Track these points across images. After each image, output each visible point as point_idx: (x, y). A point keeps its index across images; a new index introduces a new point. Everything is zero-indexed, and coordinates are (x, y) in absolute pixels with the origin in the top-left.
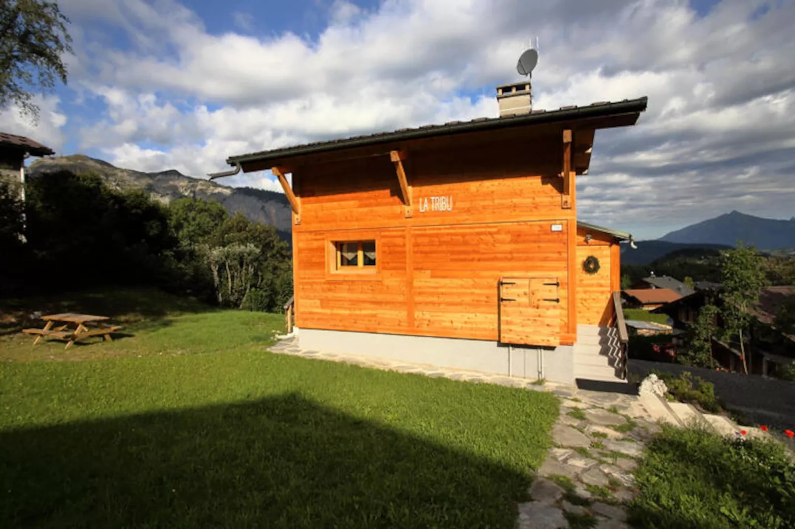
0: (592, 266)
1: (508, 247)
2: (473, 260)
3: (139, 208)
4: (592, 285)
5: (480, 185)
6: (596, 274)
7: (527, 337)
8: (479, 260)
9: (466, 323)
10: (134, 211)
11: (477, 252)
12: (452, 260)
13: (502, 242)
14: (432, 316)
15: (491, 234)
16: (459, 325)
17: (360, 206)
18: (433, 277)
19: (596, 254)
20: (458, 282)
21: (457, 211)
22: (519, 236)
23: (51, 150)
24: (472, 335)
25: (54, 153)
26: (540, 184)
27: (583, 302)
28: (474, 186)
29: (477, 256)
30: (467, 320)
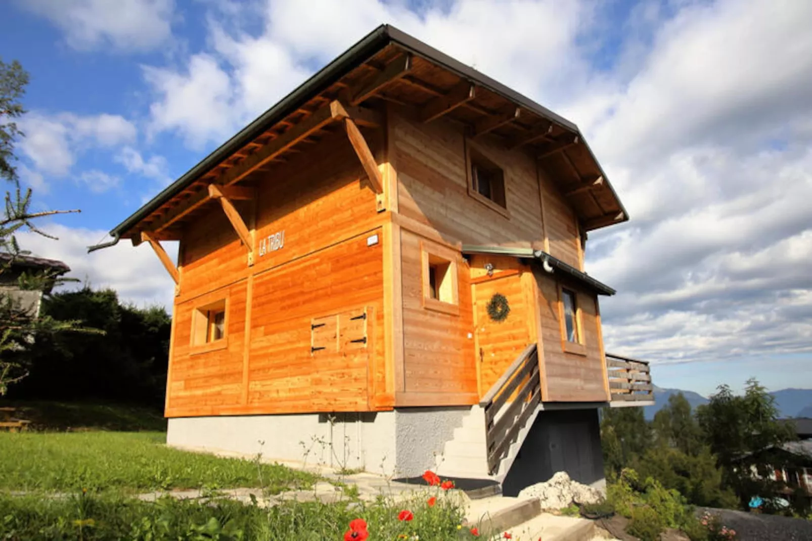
0: (499, 309)
1: (328, 280)
2: (297, 304)
3: (156, 326)
4: (501, 339)
5: (307, 209)
6: (506, 321)
7: (335, 400)
8: (304, 303)
9: (290, 390)
10: (151, 329)
11: (302, 293)
12: (283, 308)
13: (323, 275)
14: (263, 386)
15: (314, 265)
16: (282, 395)
17: (220, 263)
18: (266, 334)
19: (502, 290)
20: (286, 336)
21: (288, 246)
22: (338, 261)
23: (68, 268)
24: (294, 407)
25: (69, 270)
26: (359, 190)
27: (493, 366)
28: (302, 212)
29: (301, 299)
30: (292, 387)
